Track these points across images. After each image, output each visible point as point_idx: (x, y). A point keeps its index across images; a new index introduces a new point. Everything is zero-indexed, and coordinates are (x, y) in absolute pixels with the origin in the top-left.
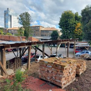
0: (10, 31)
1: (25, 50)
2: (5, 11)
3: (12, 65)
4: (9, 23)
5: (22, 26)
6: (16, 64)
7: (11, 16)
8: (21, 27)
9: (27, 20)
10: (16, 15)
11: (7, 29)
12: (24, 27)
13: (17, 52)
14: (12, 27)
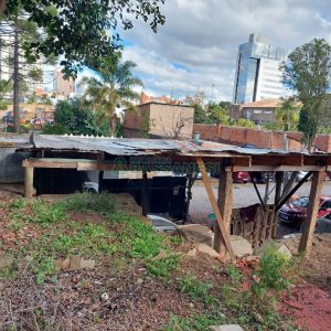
0: (249, 114)
1: (295, 184)
2: (241, 47)
3: (246, 226)
4: (250, 85)
5: (296, 93)
6: (259, 226)
7: (259, 60)
8: (292, 99)
9: (315, 70)
10: (276, 54)
11: (242, 106)
12: (301, 99)
13: (265, 186)
14: (258, 99)
